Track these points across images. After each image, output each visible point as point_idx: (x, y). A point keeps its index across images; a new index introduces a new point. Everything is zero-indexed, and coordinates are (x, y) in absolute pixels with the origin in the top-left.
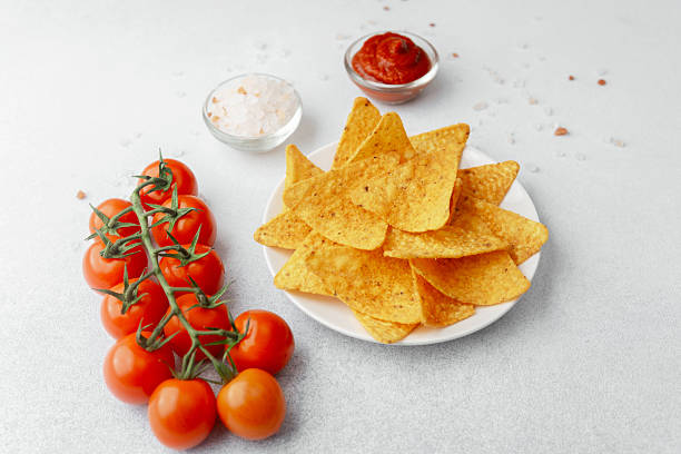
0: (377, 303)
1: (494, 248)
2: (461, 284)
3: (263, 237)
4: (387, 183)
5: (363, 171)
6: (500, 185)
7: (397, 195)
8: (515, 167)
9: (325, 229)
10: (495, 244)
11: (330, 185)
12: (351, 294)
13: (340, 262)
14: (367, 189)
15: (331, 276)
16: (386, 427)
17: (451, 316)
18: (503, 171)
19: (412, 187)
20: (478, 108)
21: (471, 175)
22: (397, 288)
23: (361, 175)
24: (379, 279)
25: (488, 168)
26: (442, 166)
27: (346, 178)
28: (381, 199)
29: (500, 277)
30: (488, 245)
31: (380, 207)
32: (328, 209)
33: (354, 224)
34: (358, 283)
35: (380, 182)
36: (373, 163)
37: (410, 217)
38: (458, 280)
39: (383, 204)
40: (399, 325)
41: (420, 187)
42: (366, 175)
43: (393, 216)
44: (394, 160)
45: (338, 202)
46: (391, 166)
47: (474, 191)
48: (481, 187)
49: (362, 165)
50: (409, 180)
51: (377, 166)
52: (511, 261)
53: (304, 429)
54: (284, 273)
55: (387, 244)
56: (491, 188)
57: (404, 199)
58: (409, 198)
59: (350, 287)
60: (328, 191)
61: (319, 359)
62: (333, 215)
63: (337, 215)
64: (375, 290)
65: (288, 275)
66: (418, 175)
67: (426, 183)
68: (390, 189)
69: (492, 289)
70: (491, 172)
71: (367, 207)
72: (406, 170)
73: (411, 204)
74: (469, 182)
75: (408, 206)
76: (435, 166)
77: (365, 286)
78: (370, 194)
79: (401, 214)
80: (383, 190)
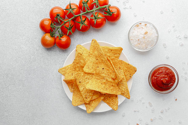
0: (74, 69)
3: (93, 41)
4: (106, 74)
5: (109, 68)
6: (111, 104)
9: (93, 57)
11: (104, 59)
12: (75, 63)
14: (103, 69)
15: (78, 59)
16: (48, 70)
17: (70, 86)
18: (115, 106)
19: (104, 81)
20: (150, 103)
21: (115, 97)
23: (108, 68)
24: (81, 70)
25: (117, 102)
26: (111, 90)
27: (106, 64)
28: (100, 72)
29: (80, 100)
32: (98, 58)
34: (78, 65)
35: (105, 72)
36: (112, 71)
37: (96, 80)
39: (99, 73)
41: (104, 83)
42: (108, 69)
43: (96, 75)
44: (113, 77)
45: (100, 61)
46: (111, 76)
47: (110, 97)
48: (111, 99)
49: (111, 68)
50: (107, 80)
51: (111, 72)
52: (83, 103)
53: (47, 52)
54: (81, 47)
56: (110, 102)
57: (101, 78)
58: (101, 80)
59: (77, 63)
60: (102, 58)
61: (65, 55)
62: (97, 60)
64: (77, 69)
65: (81, 48)
66: (108, 83)
68: (104, 75)
69: (77, 97)
70: (115, 103)
72: (110, 80)
73: (100, 80)
74: (113, 96)
75: (99, 79)
76: (112, 88)
77: (78, 67)
78: (101, 70)
79: (97, 77)
80: (103, 73)
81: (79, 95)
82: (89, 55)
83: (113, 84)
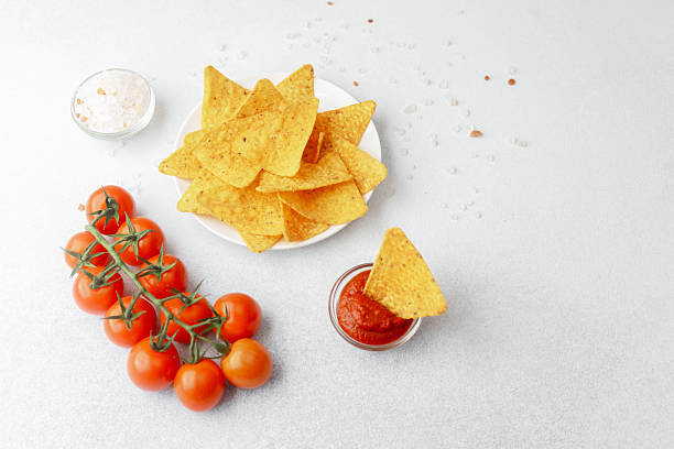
0: (254, 223)
1: (340, 180)
2: (319, 208)
3: (165, 169)
4: (260, 134)
7: (267, 144)
8: (372, 105)
9: (214, 167)
10: (343, 176)
13: (223, 196)
14: (244, 140)
15: (218, 207)
18: (364, 109)
19: (280, 136)
21: (340, 114)
22: (269, 209)
25: (353, 107)
26: (305, 118)
28: (255, 148)
30: (337, 178)
31: (253, 155)
32: (219, 152)
33: (236, 166)
34: (238, 210)
35: (255, 134)
37: (276, 162)
38: (317, 205)
39: (257, 153)
40: (269, 237)
41: (285, 137)
43: (264, 161)
45: (227, 149)
50: (278, 131)
54: (184, 199)
55: (257, 182)
57: (274, 146)
58: (278, 146)
59: (233, 213)
62: (222, 157)
63: (225, 157)
64: (252, 213)
65: (188, 201)
66: (285, 127)
67: (290, 134)
68: (263, 140)
70: (355, 110)
71: (244, 154)
72: (276, 122)
73: (278, 151)
75: (276, 153)
76: (300, 119)
77: (244, 211)
78: (247, 144)
79: (270, 160)
80: (257, 140)
81: (336, 208)
82: (208, 179)
83: (292, 115)
